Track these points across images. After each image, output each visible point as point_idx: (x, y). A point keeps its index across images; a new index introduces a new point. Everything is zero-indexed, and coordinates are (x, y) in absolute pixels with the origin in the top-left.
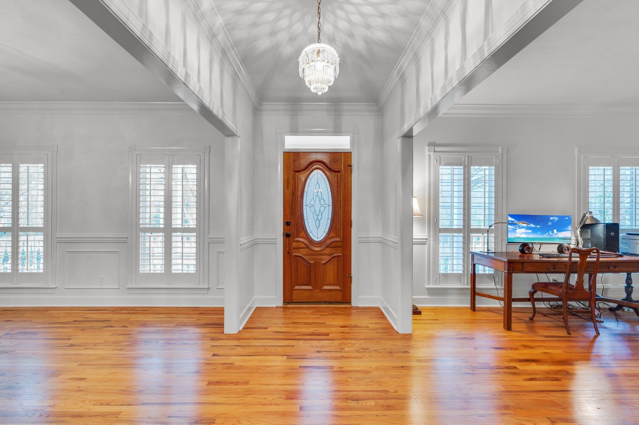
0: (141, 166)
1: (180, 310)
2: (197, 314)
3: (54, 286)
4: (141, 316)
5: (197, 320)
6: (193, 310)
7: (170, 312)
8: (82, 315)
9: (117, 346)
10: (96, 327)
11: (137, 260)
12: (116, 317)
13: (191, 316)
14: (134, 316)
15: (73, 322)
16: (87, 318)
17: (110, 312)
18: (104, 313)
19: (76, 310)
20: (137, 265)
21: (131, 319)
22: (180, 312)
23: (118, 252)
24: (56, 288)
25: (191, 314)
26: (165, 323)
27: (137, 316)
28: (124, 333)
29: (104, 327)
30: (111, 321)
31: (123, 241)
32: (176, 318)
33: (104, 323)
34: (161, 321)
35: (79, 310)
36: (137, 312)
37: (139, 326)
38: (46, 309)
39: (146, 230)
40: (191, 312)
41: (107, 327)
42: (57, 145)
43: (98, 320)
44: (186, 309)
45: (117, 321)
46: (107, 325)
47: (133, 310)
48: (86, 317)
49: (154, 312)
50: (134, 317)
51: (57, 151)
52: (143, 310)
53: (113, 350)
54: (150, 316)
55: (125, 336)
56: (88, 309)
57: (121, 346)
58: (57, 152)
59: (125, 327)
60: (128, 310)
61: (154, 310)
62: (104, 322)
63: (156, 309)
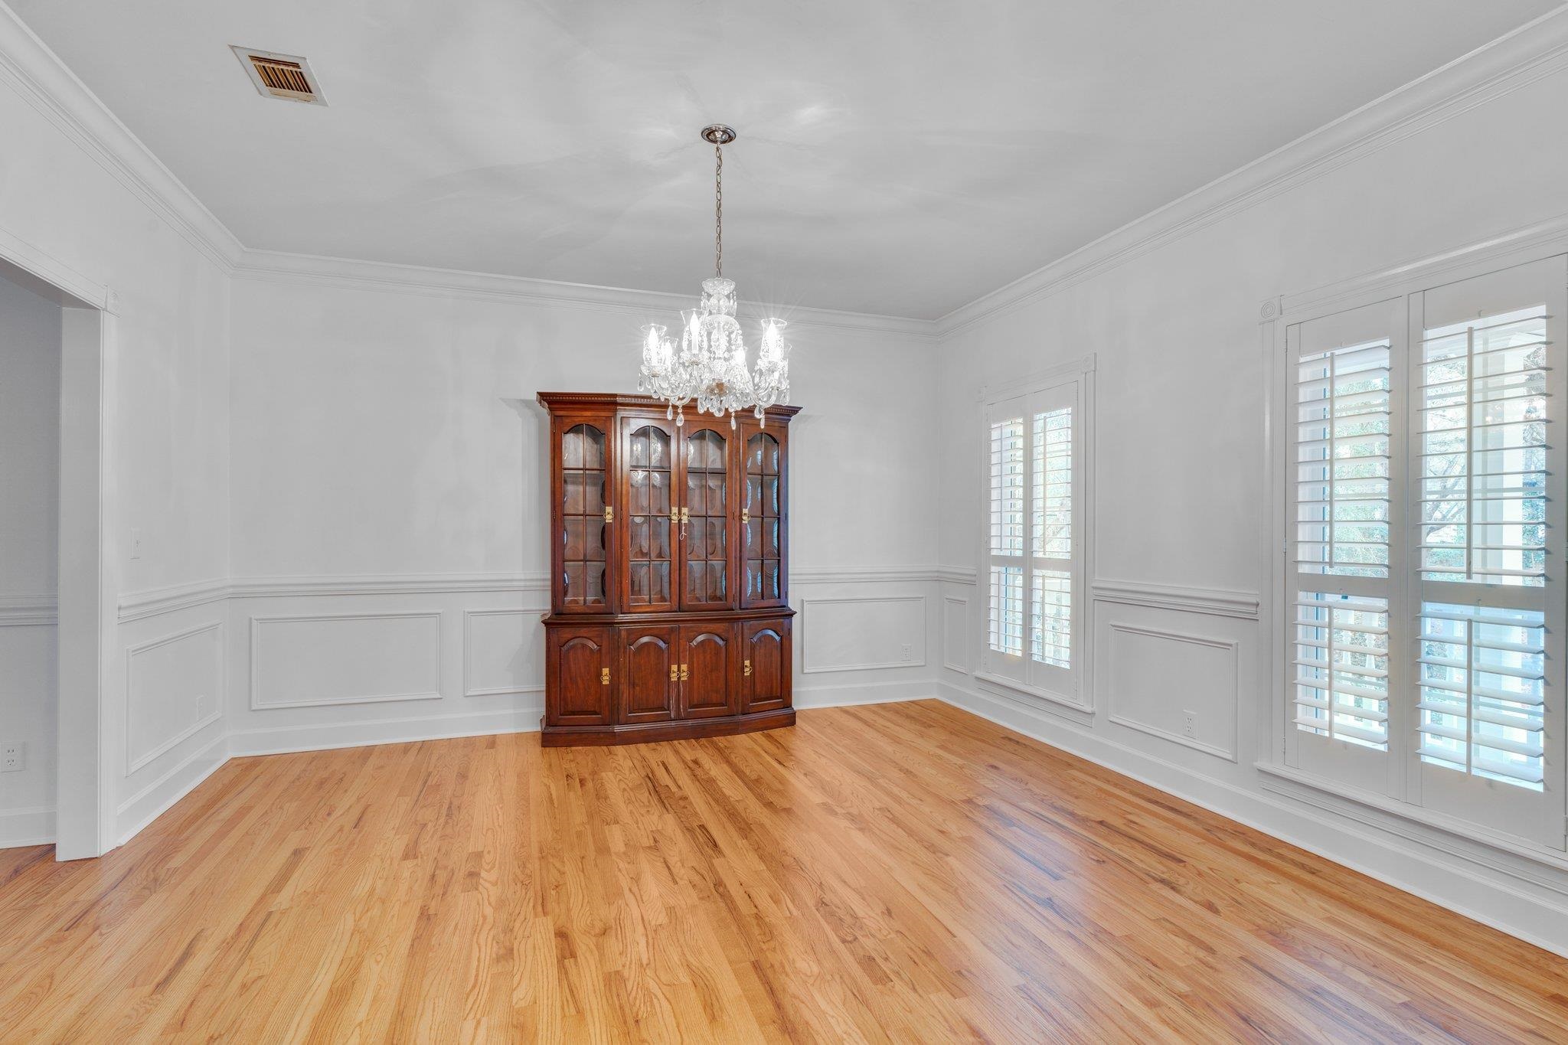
0: (1302, 360)
1: (1454, 933)
2: (1537, 991)
3: (1088, 709)
4: (1286, 888)
5: (1531, 1032)
6: (1523, 962)
7: (1404, 920)
8: (1129, 809)
9: (1150, 977)
10: (1136, 867)
11: (1289, 686)
12: (1206, 855)
13: (1498, 990)
14: (1260, 876)
15: (1094, 824)
16: (1135, 826)
17: (1199, 828)
18: (1180, 827)
19: (1124, 789)
20: (1289, 704)
21: (1244, 886)
22: (1447, 939)
23: (1231, 645)
24: (1093, 714)
25: (1503, 978)
26: (1360, 969)
27: (1268, 883)
28: (1198, 934)
29: (1154, 878)
30: (1185, 866)
31: (1247, 614)
32: (1421, 962)
33: (1161, 863)
34: (1347, 948)
35: (1132, 793)
36: (1277, 862)
37: (1259, 931)
38: (1069, 762)
39: (1320, 584)
40: (1508, 967)
41: (1162, 881)
42: (1095, 354)
43: (1155, 844)
44: (1487, 937)
45: (1200, 874)
46: (1165, 876)
47: (1270, 851)
48: (1131, 821)
49: (1336, 890)
50: (1258, 884)
51: (1095, 367)
52: (1303, 866)
53: (1130, 991)
54: (1315, 901)
55: (1193, 949)
56: (1150, 796)
57: (1159, 984)
58: (1095, 371)
59: (1211, 907)
60: (1253, 845)
61: (1339, 883)
62: (1164, 860)
63: (1350, 879)
